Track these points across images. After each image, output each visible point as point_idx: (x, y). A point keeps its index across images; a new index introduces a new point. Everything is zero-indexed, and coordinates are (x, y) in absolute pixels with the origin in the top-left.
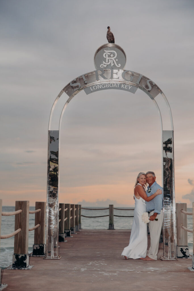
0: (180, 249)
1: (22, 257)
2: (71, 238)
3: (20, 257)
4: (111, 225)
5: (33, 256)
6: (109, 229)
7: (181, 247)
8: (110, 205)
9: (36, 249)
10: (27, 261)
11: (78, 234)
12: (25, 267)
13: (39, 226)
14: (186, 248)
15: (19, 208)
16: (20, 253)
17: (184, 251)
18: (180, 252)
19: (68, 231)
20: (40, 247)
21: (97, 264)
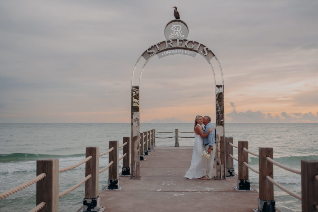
0: (228, 171)
1: (115, 181)
2: (149, 156)
3: (113, 181)
4: (177, 144)
5: (122, 176)
6: (175, 147)
7: (229, 169)
8: (176, 130)
9: (124, 171)
10: (118, 184)
11: (153, 151)
12: (117, 188)
13: (126, 155)
14: (232, 169)
15: (111, 146)
16: (113, 178)
17: (231, 171)
18: (228, 172)
19: (147, 151)
20: (127, 169)
21: (169, 183)
